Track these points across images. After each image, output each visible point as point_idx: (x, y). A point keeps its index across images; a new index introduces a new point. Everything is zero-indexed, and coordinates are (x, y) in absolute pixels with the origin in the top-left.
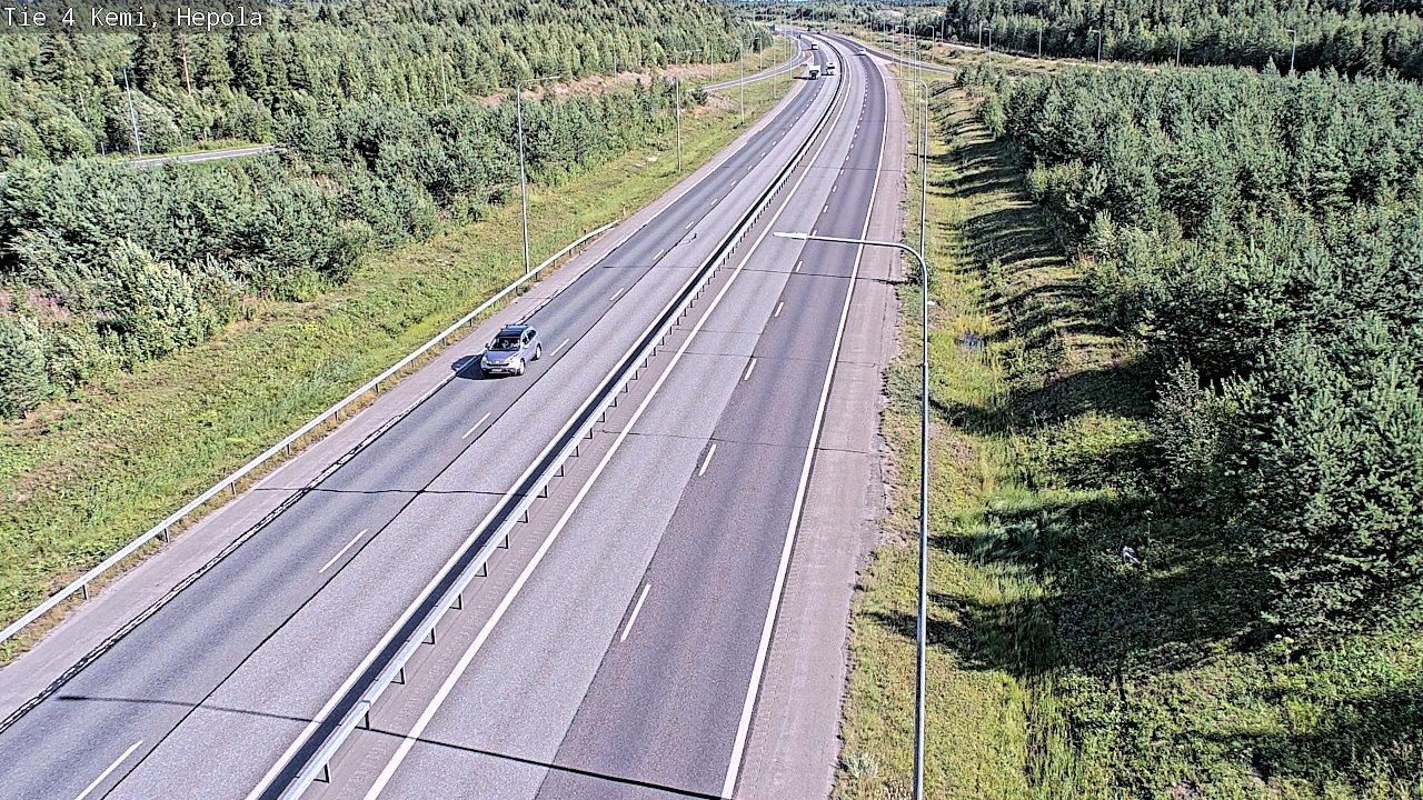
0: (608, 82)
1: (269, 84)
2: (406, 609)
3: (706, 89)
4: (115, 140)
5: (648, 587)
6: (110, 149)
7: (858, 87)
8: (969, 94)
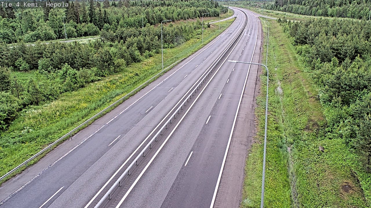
0: (185, 21)
1: (98, 22)
2: (130, 156)
3: (210, 23)
4: (60, 36)
5: (192, 152)
6: (59, 38)
7: (250, 23)
8: (280, 25)
